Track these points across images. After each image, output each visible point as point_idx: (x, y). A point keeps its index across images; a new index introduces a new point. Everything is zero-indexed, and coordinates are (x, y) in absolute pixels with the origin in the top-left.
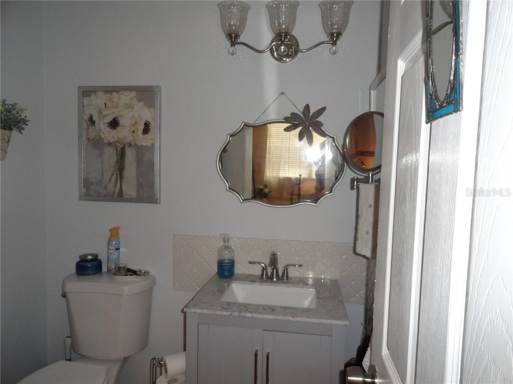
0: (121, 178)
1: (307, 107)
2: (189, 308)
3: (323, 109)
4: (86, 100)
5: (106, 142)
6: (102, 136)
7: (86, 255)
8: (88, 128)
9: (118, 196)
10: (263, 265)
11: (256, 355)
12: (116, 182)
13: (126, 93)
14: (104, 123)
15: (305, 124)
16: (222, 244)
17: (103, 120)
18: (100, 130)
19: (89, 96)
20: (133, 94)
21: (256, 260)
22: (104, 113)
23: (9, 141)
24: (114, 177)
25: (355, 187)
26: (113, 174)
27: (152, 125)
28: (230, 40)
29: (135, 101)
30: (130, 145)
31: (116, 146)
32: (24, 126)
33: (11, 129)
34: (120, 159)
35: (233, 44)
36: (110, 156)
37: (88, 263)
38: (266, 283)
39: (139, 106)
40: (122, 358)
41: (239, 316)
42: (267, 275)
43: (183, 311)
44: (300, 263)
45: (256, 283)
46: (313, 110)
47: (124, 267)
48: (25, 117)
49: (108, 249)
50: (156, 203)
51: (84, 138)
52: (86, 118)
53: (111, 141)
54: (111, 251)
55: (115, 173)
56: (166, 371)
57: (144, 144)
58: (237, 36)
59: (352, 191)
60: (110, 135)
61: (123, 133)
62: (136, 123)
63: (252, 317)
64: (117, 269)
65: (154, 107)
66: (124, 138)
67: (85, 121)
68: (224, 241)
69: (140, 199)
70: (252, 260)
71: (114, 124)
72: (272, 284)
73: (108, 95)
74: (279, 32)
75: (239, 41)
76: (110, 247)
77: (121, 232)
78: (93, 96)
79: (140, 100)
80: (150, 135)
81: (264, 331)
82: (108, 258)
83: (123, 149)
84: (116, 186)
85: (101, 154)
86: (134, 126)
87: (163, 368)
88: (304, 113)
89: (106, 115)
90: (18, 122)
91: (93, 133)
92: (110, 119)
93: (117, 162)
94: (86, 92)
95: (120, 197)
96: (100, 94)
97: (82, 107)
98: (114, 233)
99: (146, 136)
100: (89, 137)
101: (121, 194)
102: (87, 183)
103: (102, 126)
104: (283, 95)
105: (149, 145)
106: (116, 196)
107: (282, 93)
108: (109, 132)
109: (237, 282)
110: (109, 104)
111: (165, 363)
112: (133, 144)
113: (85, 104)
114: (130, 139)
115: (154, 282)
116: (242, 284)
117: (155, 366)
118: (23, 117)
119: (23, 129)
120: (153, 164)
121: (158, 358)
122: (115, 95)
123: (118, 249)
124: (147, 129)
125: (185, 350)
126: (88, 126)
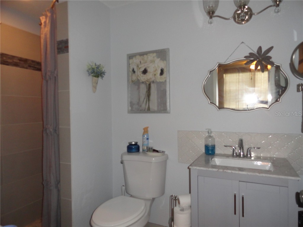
0: (149, 100)
1: (260, 48)
2: (192, 166)
3: (272, 48)
4: (131, 61)
5: (141, 81)
6: (139, 79)
7: (132, 142)
8: (132, 76)
9: (147, 110)
10: (234, 148)
11: (235, 196)
12: (146, 103)
13: (151, 54)
14: (140, 72)
15: (259, 59)
16: (207, 134)
17: (139, 70)
18: (138, 76)
19: (132, 58)
20: (155, 54)
21: (228, 145)
22: (140, 66)
23: (97, 83)
24: (145, 100)
25: (300, 90)
26: (144, 99)
27: (165, 70)
28: (209, 16)
29: (156, 58)
30: (153, 82)
31: (146, 83)
32: (104, 76)
33: (98, 77)
34: (148, 90)
35: (211, 17)
36: (143, 89)
37: (133, 146)
38: (236, 158)
39: (158, 60)
40: (152, 199)
41: (223, 172)
42: (236, 154)
43: (188, 168)
44: (259, 147)
45: (230, 158)
46: (263, 50)
47: (152, 148)
48: (104, 70)
49: (143, 139)
50: (168, 113)
51: (130, 80)
52: (131, 70)
53: (144, 81)
54: (144, 140)
55: (146, 98)
56: (179, 203)
57: (161, 81)
58: (213, 12)
59: (298, 93)
60: (143, 78)
61: (149, 76)
62: (156, 70)
63: (232, 173)
64: (148, 149)
65: (166, 60)
66: (150, 78)
67: (131, 72)
68: (208, 133)
69: (159, 111)
70: (225, 145)
71: (145, 72)
72: (241, 159)
73: (142, 57)
74: (240, 5)
75: (215, 15)
76: (144, 138)
77: (149, 129)
78: (134, 59)
79: (158, 57)
80: (164, 75)
81: (240, 182)
82: (143, 144)
83: (150, 85)
84: (146, 105)
85: (139, 88)
86: (155, 72)
87: (177, 201)
88: (258, 52)
89: (141, 67)
90: (101, 73)
91: (134, 78)
92: (143, 69)
93: (147, 92)
94: (131, 57)
95: (149, 110)
96: (138, 57)
97: (129, 65)
98: (146, 130)
99: (162, 76)
100: (132, 80)
101: (149, 109)
102: (132, 104)
103: (139, 73)
104: (243, 44)
105: (163, 81)
106: (146, 110)
107: (242, 42)
108: (143, 76)
109: (217, 157)
110: (142, 62)
111: (178, 199)
112: (155, 81)
113: (130, 63)
114: (153, 79)
115: (167, 158)
116: (220, 158)
117: (173, 200)
118: (103, 71)
119: (103, 77)
120: (166, 92)
121: (174, 196)
122: (145, 56)
123: (148, 139)
124: (162, 73)
125: (190, 193)
126: (132, 74)
